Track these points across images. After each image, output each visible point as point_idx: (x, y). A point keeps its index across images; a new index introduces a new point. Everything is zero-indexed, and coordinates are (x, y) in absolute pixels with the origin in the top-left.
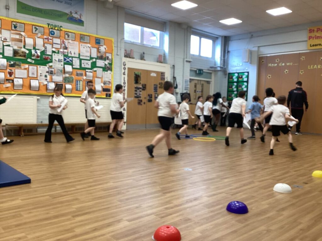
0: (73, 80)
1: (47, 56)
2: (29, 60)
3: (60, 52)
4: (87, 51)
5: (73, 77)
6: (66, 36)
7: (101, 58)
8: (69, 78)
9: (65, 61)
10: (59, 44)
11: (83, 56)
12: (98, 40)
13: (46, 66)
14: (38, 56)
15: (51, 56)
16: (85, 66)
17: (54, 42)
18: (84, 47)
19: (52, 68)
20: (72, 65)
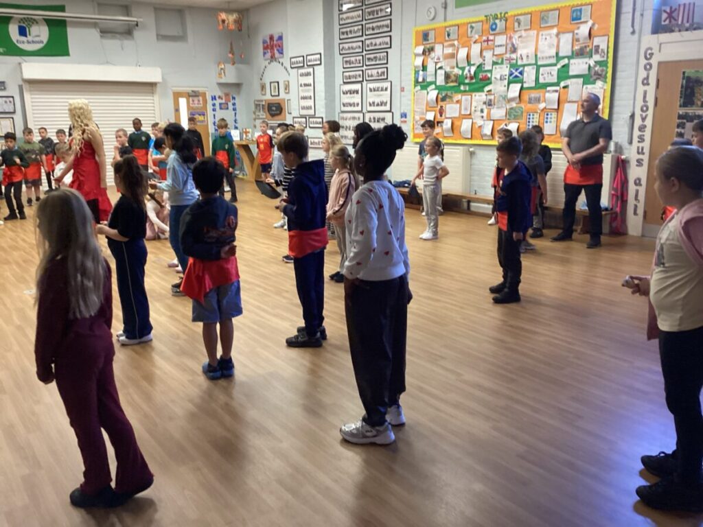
0: (522, 112)
1: (484, 74)
2: (462, 88)
3: (505, 62)
4: (550, 46)
5: (523, 107)
6: (516, 24)
7: (580, 53)
8: (517, 110)
9: (511, 78)
10: (503, 45)
11: (543, 58)
12: (577, 10)
13: (483, 91)
14: (471, 78)
15: (490, 71)
16: (545, 79)
17: (496, 44)
18: (546, 39)
19: (491, 94)
20: (522, 82)
